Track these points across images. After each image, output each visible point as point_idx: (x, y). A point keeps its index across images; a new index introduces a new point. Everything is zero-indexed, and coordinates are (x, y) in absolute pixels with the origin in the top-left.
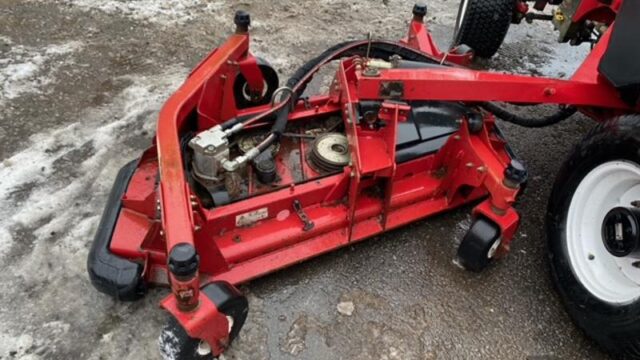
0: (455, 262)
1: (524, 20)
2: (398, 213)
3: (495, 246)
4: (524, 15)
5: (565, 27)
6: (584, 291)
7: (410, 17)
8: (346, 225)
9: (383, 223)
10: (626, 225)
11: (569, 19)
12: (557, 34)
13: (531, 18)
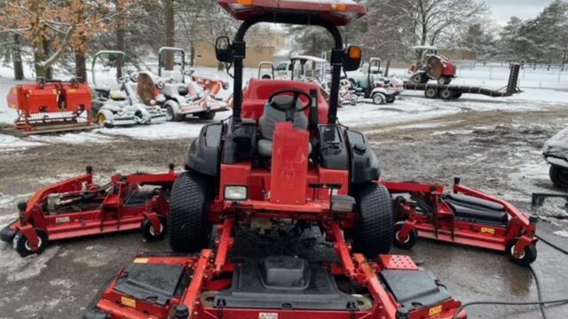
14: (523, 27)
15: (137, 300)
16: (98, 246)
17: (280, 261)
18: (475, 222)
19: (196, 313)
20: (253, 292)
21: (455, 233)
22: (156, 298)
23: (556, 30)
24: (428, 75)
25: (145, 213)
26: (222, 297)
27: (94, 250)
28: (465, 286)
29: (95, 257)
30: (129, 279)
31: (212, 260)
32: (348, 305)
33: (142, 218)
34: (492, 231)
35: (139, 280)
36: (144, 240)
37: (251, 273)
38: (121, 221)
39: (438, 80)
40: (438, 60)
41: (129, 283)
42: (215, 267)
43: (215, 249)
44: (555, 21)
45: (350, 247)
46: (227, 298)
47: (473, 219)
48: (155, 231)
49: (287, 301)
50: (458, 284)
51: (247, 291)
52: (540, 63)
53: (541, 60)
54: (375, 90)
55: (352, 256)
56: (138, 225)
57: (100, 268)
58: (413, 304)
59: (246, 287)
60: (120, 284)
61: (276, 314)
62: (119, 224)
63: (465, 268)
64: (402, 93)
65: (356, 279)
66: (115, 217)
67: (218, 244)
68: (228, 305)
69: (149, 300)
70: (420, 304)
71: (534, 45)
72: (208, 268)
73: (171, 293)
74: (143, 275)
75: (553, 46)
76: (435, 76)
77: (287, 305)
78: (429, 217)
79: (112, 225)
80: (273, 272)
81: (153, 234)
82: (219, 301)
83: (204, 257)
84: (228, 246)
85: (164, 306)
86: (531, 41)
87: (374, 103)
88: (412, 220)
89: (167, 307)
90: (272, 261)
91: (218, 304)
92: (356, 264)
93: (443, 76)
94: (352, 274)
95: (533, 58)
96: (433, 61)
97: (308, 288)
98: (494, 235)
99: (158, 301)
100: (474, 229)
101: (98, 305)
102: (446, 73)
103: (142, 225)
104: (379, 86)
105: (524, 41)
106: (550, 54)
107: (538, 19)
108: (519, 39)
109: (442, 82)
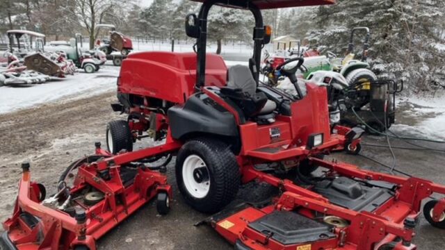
0: (158, 215)
1: (137, 140)
2: (131, 208)
3: (168, 201)
4: (137, 138)
5: (154, 135)
6: (198, 199)
7: (95, 147)
8: (115, 216)
9: (127, 213)
10: (198, 172)
11: (154, 132)
12: (153, 139)
13: (139, 138)
14: (143, 13)
23: (163, 16)
24: (113, 47)
39: (121, 51)
40: (119, 36)
44: (161, 10)
52: (158, 38)
53: (158, 36)
54: (85, 61)
64: (106, 63)
71: (152, 26)
75: (163, 27)
76: (119, 49)
86: (149, 23)
87: (86, 72)
93: (124, 48)
95: (152, 35)
96: (115, 37)
102: (126, 46)
104: (87, 57)
105: (145, 23)
106: (162, 33)
107: (151, 8)
108: (141, 21)
109: (124, 53)
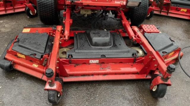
15: (25, 56)
16: (5, 21)
17: (98, 33)
18: (179, 6)
19: (58, 68)
20: (85, 50)
21: (169, 11)
22: (35, 54)
25: (25, 4)
26: (70, 53)
27: (3, 22)
28: (175, 37)
29: (4, 27)
30: (20, 44)
31: (63, 32)
32: (133, 54)
33: (25, 6)
34: (185, 10)
35: (25, 44)
36: (28, 17)
37: (83, 39)
38: (15, 7)
41: (20, 46)
42: (65, 37)
43: (63, 26)
45: (130, 23)
46: (73, 54)
47: (178, 5)
48: (33, 13)
49: (103, 54)
50: (172, 36)
51: (83, 49)
55: (131, 28)
56: (23, 10)
57: (7, 32)
58: (163, 52)
59: (82, 47)
60: (15, 46)
61: (98, 60)
62: (14, 9)
63: (173, 28)
65: (136, 41)
66: (11, 6)
67: (65, 23)
68: (73, 57)
69: (32, 56)
70: (166, 52)
72: (61, 37)
73: (43, 52)
74: (27, 41)
77: (103, 56)
78: (158, 4)
79: (11, 10)
80: (95, 39)
81: (32, 14)
82: (69, 55)
83: (58, 31)
84: (70, 24)
85: (40, 59)
88: (152, 6)
89: (42, 59)
90: (94, 33)
91: (69, 57)
92: (135, 32)
94: (134, 38)
97: (112, 46)
98: (186, 13)
99: (37, 56)
100: (178, 9)
101: (6, 57)
103: (25, 9)
